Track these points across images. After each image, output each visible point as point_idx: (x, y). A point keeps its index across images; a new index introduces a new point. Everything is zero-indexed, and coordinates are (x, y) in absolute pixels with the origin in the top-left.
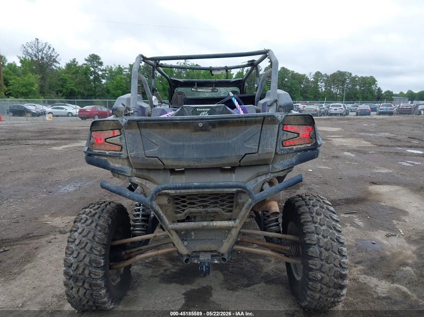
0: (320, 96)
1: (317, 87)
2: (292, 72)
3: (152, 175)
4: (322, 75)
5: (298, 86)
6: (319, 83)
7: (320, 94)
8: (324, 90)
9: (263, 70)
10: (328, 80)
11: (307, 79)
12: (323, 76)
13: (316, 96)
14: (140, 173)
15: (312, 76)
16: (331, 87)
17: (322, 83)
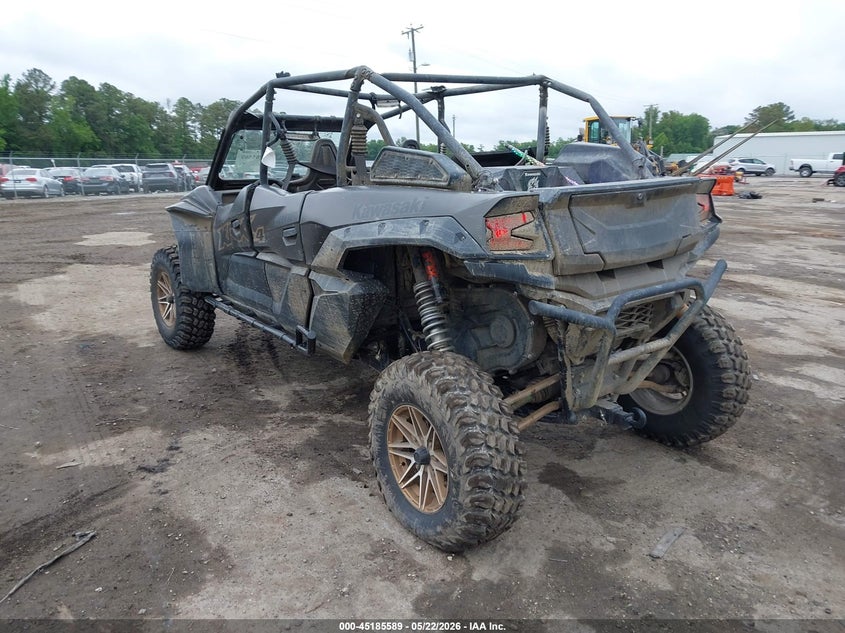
0: (194, 148)
1: (185, 130)
2: (127, 95)
3: (580, 285)
4: (192, 106)
5: (145, 127)
6: (189, 123)
7: (194, 145)
8: (199, 136)
9: (59, 86)
10: (205, 117)
11: (162, 112)
12: (194, 108)
13: (187, 149)
14: (564, 283)
15: (173, 108)
16: (213, 132)
17: (194, 121)
